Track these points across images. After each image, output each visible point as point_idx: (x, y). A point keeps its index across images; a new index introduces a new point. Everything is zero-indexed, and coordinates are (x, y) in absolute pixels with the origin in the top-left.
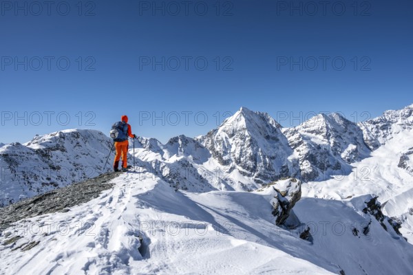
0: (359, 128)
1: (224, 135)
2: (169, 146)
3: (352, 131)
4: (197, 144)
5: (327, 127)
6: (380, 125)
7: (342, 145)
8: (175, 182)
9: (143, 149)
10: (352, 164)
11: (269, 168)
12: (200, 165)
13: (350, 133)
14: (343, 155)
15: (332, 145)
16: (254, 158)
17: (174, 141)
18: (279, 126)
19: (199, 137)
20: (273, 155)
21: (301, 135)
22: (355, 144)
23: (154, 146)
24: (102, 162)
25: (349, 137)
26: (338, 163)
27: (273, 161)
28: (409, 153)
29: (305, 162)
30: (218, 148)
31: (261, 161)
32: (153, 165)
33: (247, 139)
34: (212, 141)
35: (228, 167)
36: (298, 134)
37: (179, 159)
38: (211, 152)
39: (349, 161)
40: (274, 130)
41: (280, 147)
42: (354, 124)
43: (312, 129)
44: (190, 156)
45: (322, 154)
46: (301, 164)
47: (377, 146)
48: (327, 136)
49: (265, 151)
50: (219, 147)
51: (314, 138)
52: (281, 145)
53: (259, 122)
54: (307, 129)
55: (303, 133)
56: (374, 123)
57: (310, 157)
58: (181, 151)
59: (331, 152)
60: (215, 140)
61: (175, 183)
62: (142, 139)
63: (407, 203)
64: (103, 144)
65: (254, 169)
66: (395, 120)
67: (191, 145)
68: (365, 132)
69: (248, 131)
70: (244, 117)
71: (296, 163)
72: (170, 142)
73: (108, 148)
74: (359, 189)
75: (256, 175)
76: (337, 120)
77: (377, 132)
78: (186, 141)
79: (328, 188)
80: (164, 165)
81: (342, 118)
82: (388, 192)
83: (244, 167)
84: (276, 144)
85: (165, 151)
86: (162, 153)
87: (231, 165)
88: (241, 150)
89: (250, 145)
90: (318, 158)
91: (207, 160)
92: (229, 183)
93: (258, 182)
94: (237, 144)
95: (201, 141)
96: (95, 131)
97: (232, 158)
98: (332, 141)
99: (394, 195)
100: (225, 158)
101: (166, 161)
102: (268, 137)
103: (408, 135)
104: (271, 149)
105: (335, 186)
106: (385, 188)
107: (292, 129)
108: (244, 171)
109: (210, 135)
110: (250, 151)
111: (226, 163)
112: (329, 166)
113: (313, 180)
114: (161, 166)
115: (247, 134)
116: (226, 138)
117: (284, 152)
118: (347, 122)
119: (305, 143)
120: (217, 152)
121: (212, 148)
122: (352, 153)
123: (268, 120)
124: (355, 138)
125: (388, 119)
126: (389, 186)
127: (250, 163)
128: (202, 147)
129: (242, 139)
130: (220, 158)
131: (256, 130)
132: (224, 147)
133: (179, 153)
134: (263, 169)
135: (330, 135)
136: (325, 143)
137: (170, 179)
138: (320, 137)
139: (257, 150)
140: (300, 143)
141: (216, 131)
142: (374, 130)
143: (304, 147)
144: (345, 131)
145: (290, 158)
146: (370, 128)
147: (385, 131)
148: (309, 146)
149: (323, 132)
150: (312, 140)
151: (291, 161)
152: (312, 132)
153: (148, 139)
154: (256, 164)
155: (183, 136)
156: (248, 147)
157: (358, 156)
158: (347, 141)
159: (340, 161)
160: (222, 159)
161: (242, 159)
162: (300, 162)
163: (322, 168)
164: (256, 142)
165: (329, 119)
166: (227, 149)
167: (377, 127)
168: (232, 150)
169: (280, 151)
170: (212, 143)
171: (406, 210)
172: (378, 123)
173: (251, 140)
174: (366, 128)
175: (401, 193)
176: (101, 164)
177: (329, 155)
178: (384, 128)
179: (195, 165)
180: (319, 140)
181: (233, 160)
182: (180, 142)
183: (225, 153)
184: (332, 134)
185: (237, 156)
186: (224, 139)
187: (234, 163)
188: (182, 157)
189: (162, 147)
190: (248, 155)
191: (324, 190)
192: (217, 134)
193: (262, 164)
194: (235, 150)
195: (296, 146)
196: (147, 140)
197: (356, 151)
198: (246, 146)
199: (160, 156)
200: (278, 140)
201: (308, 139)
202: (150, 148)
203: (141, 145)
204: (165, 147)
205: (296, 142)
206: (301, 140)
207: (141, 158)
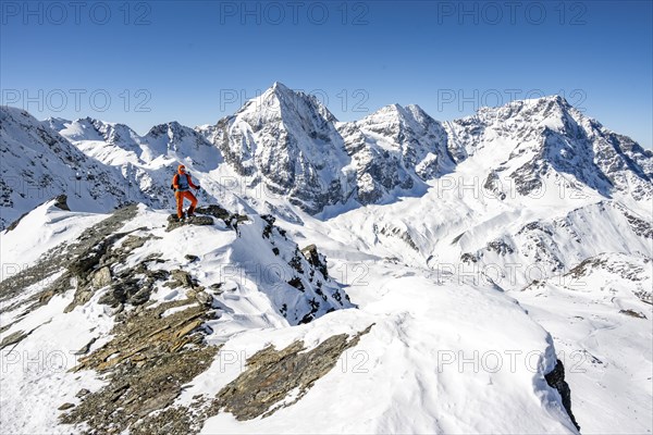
0: (443, 129)
1: (245, 127)
2: (150, 139)
3: (433, 133)
4: (200, 139)
5: (401, 126)
6: (471, 127)
7: (419, 153)
8: (161, 198)
9: (103, 143)
10: (428, 182)
11: (312, 183)
12: (204, 174)
13: (432, 136)
14: (418, 168)
15: (404, 153)
16: (291, 166)
17: (158, 132)
18: (332, 119)
19: (204, 127)
20: (320, 163)
21: (362, 135)
22: (436, 153)
23: (123, 138)
24: (33, 164)
25: (429, 142)
26: (410, 179)
27: (319, 172)
28: (500, 170)
29: (365, 175)
30: (235, 147)
31: (301, 172)
32: (124, 172)
33: (282, 135)
34: (226, 135)
35: (250, 179)
36: (360, 133)
37: (168, 163)
38: (223, 154)
39: (425, 177)
40: (325, 125)
41: (331, 152)
42: (438, 123)
43: (379, 127)
44: (188, 159)
45: (389, 165)
46: (359, 179)
47: (462, 158)
48: (400, 139)
49: (309, 156)
50: (236, 145)
51: (381, 140)
52: (333, 148)
53: (302, 109)
54: (372, 126)
55: (366, 132)
56: (464, 124)
57: (373, 170)
58: (171, 148)
59: (403, 164)
60: (231, 133)
61: (161, 201)
62: (101, 124)
63: (486, 235)
64: (32, 132)
65: (290, 183)
66: (490, 122)
67: (189, 140)
68: (450, 136)
69: (285, 122)
70: (280, 99)
71: (353, 177)
72: (153, 132)
73: (41, 140)
74: (432, 217)
75: (292, 192)
76: (415, 114)
77: (465, 138)
78: (180, 132)
79: (393, 213)
80: (142, 172)
81: (423, 113)
82: (467, 222)
83: (274, 180)
84: (325, 147)
85: (144, 147)
86: (139, 152)
87: (255, 176)
88: (272, 153)
89: (286, 146)
90: (384, 171)
91: (217, 166)
92: (250, 203)
93: (295, 203)
94: (265, 143)
95: (207, 134)
96: (14, 110)
97: (257, 165)
98: (405, 146)
99: (474, 225)
100: (247, 164)
101: (145, 166)
102: (314, 135)
103: (502, 144)
104: (318, 154)
105: (403, 211)
106: (464, 215)
107: (351, 125)
108: (275, 185)
109: (222, 124)
110: (285, 155)
111: (246, 172)
112: (397, 183)
113: (374, 203)
114: (138, 174)
115: (281, 127)
116: (248, 131)
117: (337, 160)
118: (429, 120)
119: (368, 146)
120: (234, 153)
121: (226, 147)
122: (429, 166)
123: (317, 107)
124: (437, 145)
125: (481, 119)
126: (470, 213)
127: (285, 174)
128: (208, 144)
129: (273, 135)
130: (238, 163)
131: (296, 123)
132: (245, 146)
133: (169, 152)
134: (304, 183)
135: (403, 138)
136: (395, 149)
137: (152, 196)
138: (390, 139)
139: (296, 154)
140: (361, 147)
141: (232, 118)
142: (463, 134)
143: (366, 153)
144: (424, 132)
145: (344, 169)
146: (457, 132)
147: (476, 137)
148: (374, 152)
149: (394, 133)
150: (378, 143)
151: (345, 174)
152: (379, 131)
153: (113, 124)
154: (293, 175)
155: (176, 123)
156: (282, 148)
157: (437, 170)
158: (425, 148)
159: (413, 177)
160: (240, 165)
161: (272, 167)
162: (359, 176)
163: (388, 186)
164: (295, 141)
165: (405, 113)
166: (249, 150)
167: (466, 130)
168: (258, 152)
169: (331, 157)
170: (226, 138)
171: (485, 245)
172: (469, 124)
173: (287, 138)
174: (453, 130)
175: (481, 223)
176: (31, 168)
177: (399, 167)
178: (474, 132)
179: (196, 174)
180: (388, 144)
181: (259, 168)
182: (170, 134)
183: (246, 156)
184: (407, 135)
185: (265, 161)
186: (246, 134)
187: (259, 173)
188: (173, 160)
189: (138, 141)
190: (282, 161)
191: (387, 217)
192: (235, 124)
193: (302, 176)
194: (263, 152)
195: (355, 150)
196: (109, 127)
197: (435, 163)
198: (279, 147)
199: (135, 156)
200: (328, 140)
201: (374, 141)
202: (117, 140)
203: (100, 136)
204: (145, 140)
205: (355, 145)
206: (362, 142)
207: (100, 159)
